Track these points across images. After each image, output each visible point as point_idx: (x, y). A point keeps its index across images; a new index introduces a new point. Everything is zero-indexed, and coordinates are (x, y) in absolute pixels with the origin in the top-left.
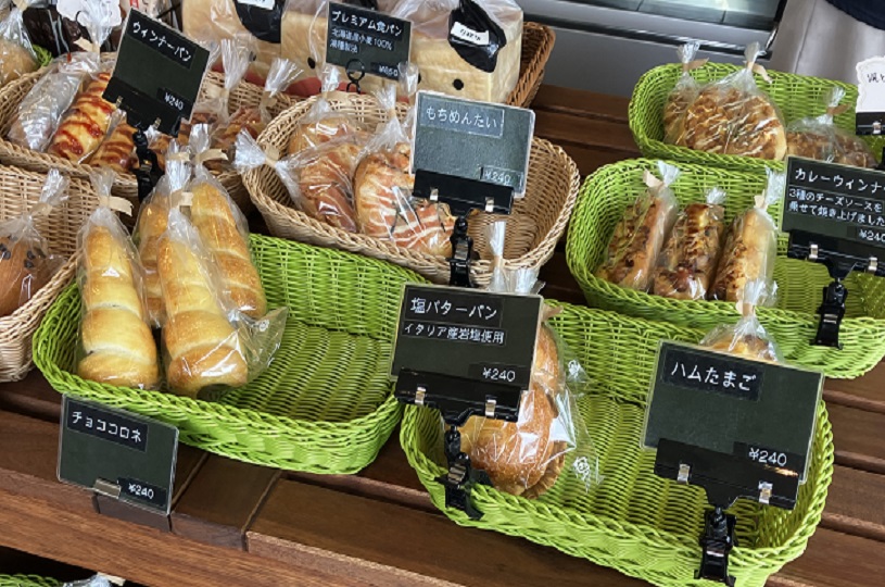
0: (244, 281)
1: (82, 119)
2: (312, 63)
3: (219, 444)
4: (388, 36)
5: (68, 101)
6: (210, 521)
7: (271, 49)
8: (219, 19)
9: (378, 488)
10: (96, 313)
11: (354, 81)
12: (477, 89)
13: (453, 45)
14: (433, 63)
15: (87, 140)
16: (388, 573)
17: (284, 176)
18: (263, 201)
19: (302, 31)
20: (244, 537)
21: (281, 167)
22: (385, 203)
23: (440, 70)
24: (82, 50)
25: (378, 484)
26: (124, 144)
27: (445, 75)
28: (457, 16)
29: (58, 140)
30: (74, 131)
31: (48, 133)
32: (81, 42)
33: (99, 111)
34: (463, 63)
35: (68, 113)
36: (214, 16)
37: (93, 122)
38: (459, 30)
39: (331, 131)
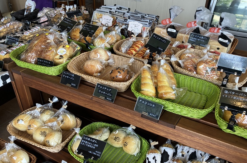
0: (174, 81)
1: (134, 49)
2: (183, 42)
3: (168, 109)
4: (204, 39)
5: (130, 45)
6: (167, 122)
7: (174, 39)
8: (163, 33)
9: (204, 122)
10: (145, 84)
11: (194, 46)
12: (223, 50)
13: (219, 42)
14: (213, 45)
15: (134, 52)
16: (209, 138)
17: (180, 63)
18: (177, 67)
19: (182, 37)
20: (175, 126)
21: (180, 62)
22: (204, 70)
23: (214, 46)
24: (133, 37)
25: (204, 121)
26: (142, 54)
27: (215, 47)
28: (220, 37)
29: (128, 52)
30: (132, 50)
31: (126, 50)
32: (133, 35)
33: (137, 47)
34: (220, 45)
35: (130, 47)
36: (162, 33)
37: (136, 49)
38: (220, 39)
39: (190, 55)
